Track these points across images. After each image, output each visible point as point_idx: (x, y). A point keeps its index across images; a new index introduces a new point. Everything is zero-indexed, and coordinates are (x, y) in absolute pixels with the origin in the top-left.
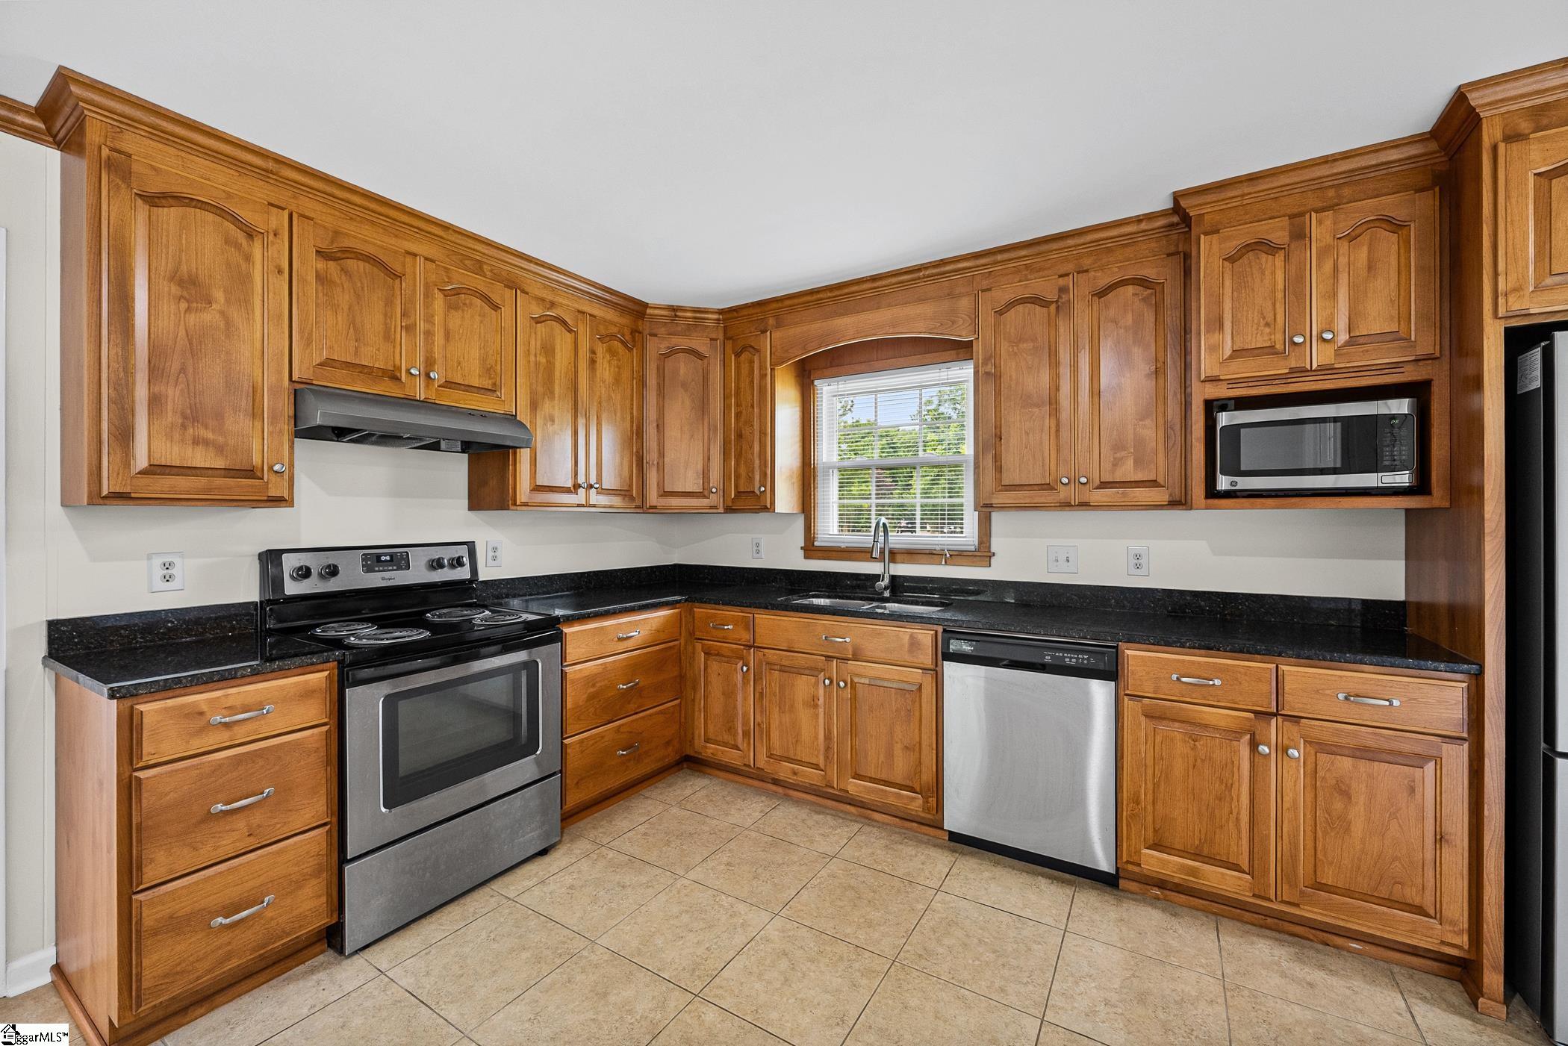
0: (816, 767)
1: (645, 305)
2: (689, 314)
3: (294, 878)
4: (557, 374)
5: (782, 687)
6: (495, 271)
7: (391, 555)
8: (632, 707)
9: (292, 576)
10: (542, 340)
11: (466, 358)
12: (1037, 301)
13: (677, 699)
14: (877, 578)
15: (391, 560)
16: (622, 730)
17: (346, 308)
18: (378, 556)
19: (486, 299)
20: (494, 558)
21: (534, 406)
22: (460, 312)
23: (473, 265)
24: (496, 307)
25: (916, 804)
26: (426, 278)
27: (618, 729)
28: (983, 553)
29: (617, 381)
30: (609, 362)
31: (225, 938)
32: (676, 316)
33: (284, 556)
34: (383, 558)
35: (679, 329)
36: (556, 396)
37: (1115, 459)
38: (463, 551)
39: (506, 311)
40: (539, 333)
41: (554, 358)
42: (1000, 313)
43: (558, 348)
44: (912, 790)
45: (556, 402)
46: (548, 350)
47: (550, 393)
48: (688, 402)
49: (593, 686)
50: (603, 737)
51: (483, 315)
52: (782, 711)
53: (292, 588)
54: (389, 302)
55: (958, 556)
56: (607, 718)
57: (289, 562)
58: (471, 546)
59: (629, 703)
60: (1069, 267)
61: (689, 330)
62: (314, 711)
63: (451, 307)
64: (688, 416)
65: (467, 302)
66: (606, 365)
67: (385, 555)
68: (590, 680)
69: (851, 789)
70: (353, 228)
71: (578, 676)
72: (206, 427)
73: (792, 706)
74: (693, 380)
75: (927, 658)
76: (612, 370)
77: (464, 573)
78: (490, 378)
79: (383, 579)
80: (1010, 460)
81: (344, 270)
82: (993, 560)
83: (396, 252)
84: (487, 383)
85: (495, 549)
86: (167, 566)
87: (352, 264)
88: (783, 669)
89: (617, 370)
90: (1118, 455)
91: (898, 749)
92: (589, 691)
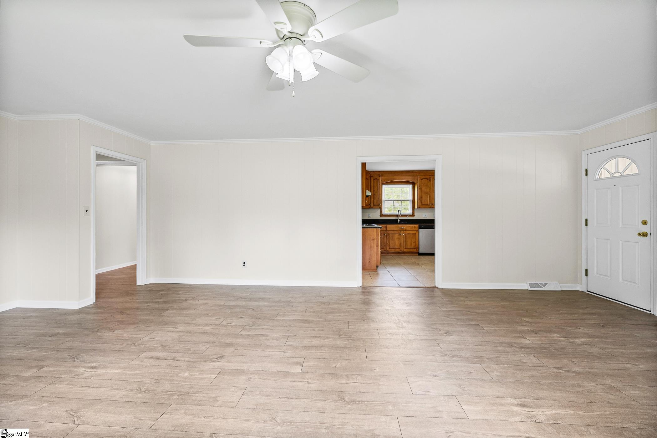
0: (398, 248)
5: (392, 237)
12: (426, 178)
14: (397, 220)
25: (414, 250)
28: (413, 215)
42: (421, 180)
44: (414, 248)
52: (392, 240)
55: (410, 216)
60: (431, 175)
69: (405, 250)
73: (394, 240)
75: (417, 229)
80: (423, 201)
82: (415, 216)
88: (392, 234)
91: (412, 243)
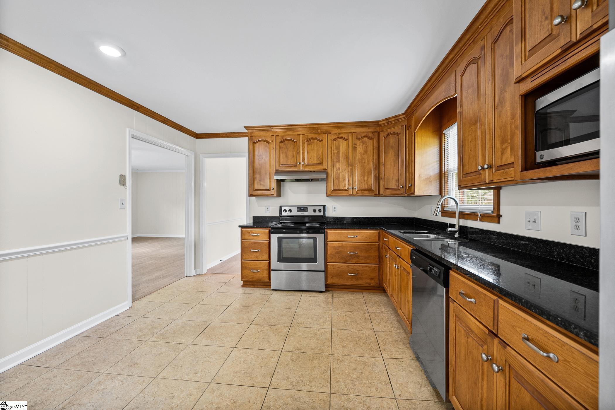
0: (396, 301)
1: (378, 122)
2: (393, 119)
3: (263, 269)
4: (341, 155)
5: (392, 266)
6: (322, 131)
7: (304, 208)
8: (354, 261)
9: (284, 211)
10: (336, 146)
11: (312, 157)
12: (474, 61)
13: (378, 264)
15: (304, 209)
16: (350, 267)
17: (285, 152)
18: (301, 208)
19: (317, 140)
20: (335, 211)
21: (333, 165)
22: (311, 145)
23: (315, 131)
24: (321, 141)
25: (409, 329)
26: (302, 139)
27: (348, 266)
28: (496, 217)
29: (366, 152)
30: (362, 146)
31: (253, 274)
32: (389, 122)
33: (283, 207)
34: (302, 209)
35: (391, 126)
36: (341, 161)
37: (502, 149)
38: (322, 208)
39: (324, 141)
40: (335, 144)
41: (340, 150)
42: (462, 76)
43: (341, 147)
44: (409, 322)
45: (341, 163)
46: (338, 148)
47: (339, 161)
48: (393, 153)
49: (338, 250)
50: (341, 267)
51: (317, 144)
53: (284, 214)
54: (294, 148)
56: (342, 261)
57: (283, 208)
58: (324, 207)
59: (353, 259)
61: (394, 125)
62: (266, 237)
63: (308, 145)
64: (393, 159)
65: (313, 142)
66: (361, 147)
67: (303, 208)
68: (336, 248)
70: (287, 134)
71: (332, 245)
72: (262, 182)
74: (395, 145)
76: (363, 148)
77: (322, 214)
78: (319, 160)
79: (301, 214)
81: (285, 144)
83: (295, 136)
84: (318, 162)
85: (335, 208)
86: (268, 208)
87: (286, 142)
88: (392, 259)
89: (365, 148)
90: (504, 147)
92: (336, 251)
